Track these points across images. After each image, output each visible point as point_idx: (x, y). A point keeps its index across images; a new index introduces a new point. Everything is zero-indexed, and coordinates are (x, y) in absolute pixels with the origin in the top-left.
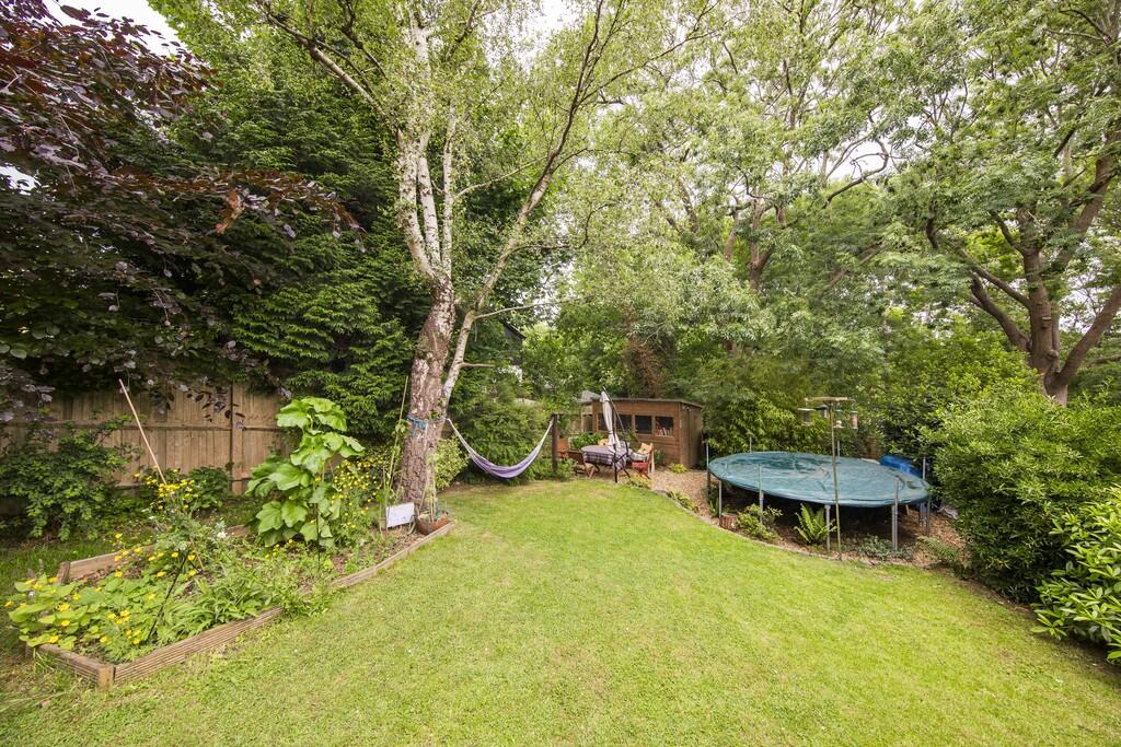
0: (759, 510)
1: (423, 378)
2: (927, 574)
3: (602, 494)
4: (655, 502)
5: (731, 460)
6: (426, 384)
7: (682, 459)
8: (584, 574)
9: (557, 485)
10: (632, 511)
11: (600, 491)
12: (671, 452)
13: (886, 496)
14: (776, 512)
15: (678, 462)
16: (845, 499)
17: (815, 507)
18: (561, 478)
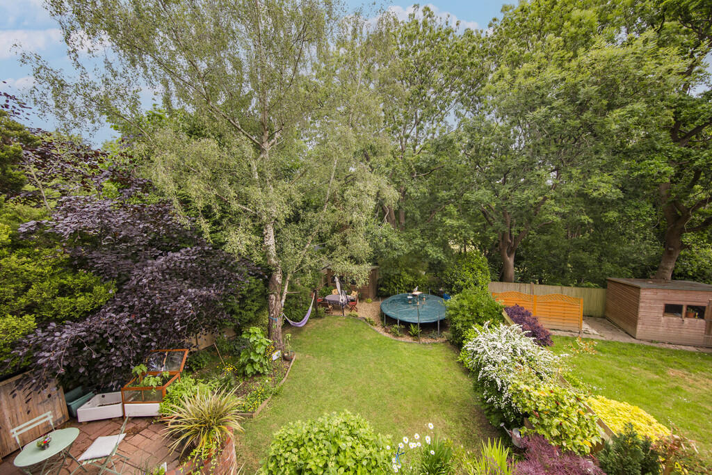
0: (397, 326)
1: (274, 302)
2: (442, 344)
3: (339, 324)
4: (361, 324)
5: (390, 300)
6: (275, 304)
7: (370, 296)
8: (343, 366)
9: (319, 321)
10: (352, 333)
11: (338, 322)
12: (365, 293)
13: (435, 318)
14: (403, 327)
15: (368, 297)
16: (423, 320)
17: (415, 324)
18: (321, 317)
